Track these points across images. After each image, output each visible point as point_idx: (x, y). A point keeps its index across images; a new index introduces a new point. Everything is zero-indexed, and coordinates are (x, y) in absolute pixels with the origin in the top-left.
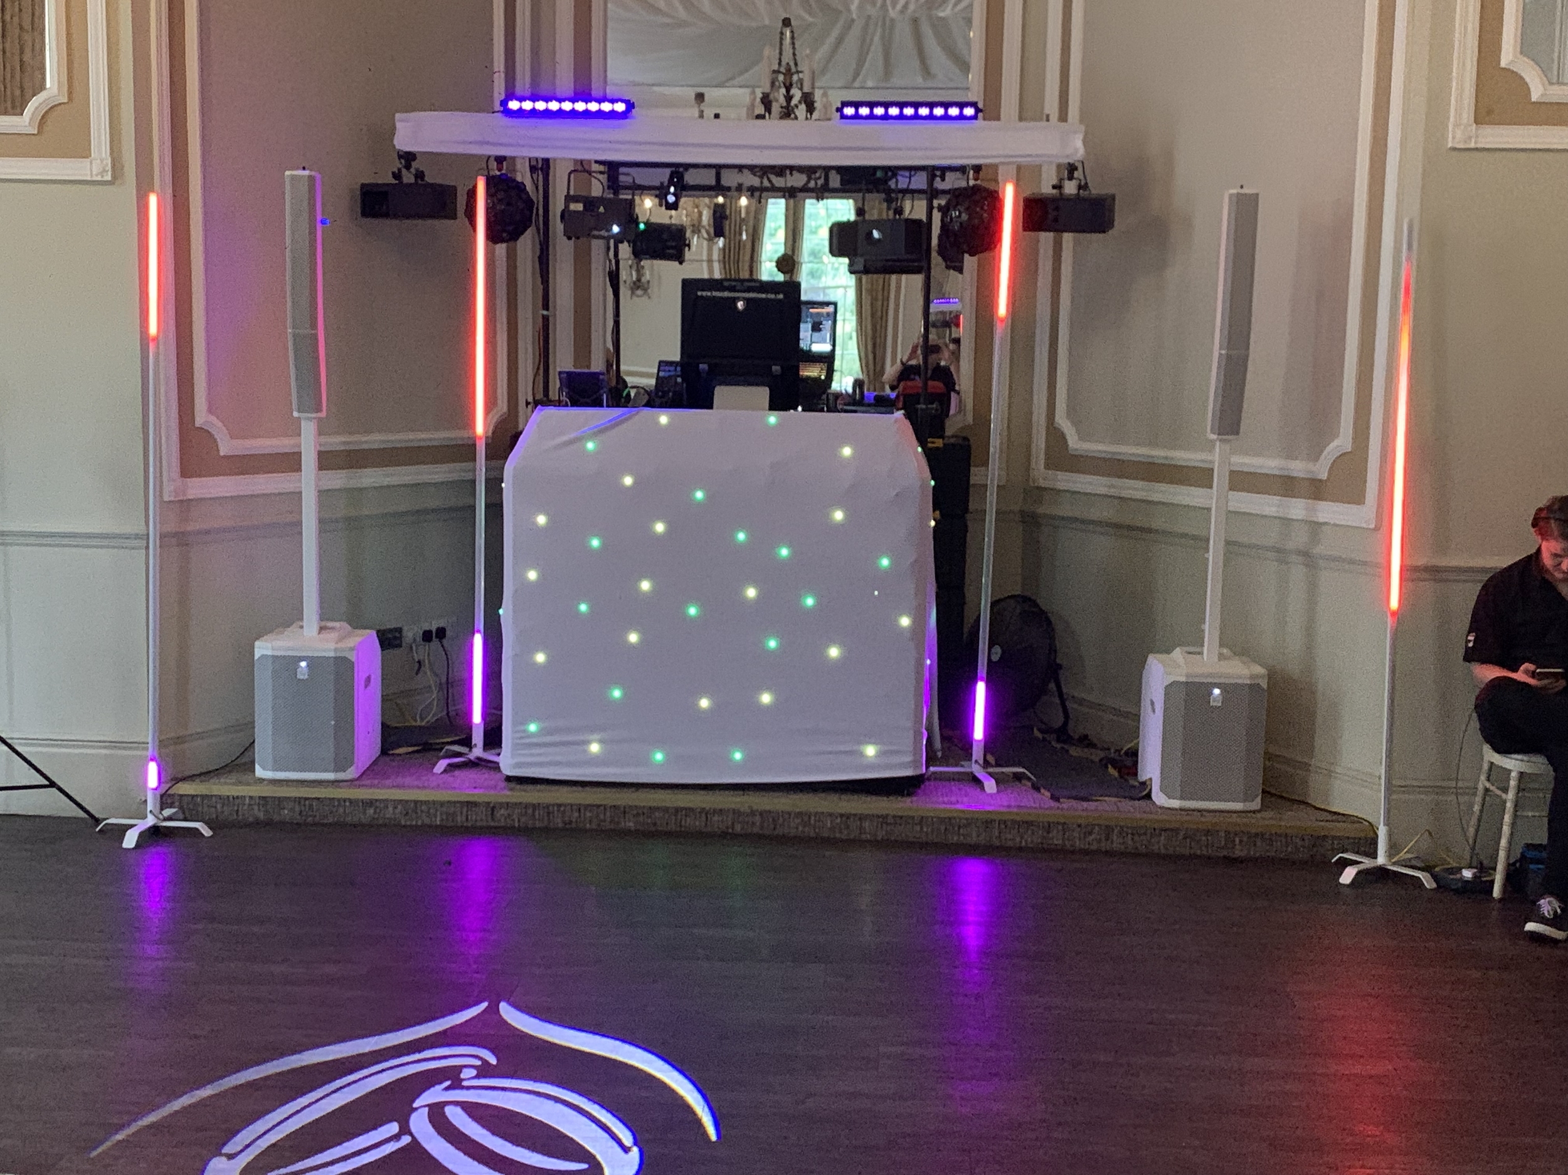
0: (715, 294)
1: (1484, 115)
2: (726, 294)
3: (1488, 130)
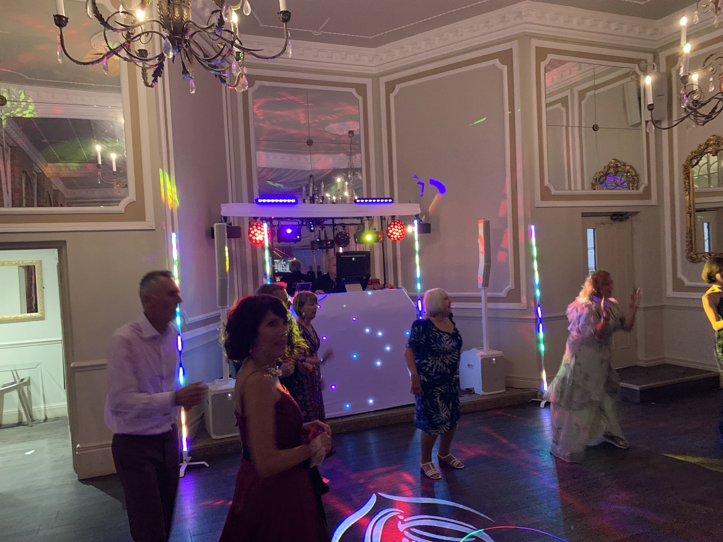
0: (346, 256)
1: (543, 198)
2: (350, 256)
3: (544, 202)
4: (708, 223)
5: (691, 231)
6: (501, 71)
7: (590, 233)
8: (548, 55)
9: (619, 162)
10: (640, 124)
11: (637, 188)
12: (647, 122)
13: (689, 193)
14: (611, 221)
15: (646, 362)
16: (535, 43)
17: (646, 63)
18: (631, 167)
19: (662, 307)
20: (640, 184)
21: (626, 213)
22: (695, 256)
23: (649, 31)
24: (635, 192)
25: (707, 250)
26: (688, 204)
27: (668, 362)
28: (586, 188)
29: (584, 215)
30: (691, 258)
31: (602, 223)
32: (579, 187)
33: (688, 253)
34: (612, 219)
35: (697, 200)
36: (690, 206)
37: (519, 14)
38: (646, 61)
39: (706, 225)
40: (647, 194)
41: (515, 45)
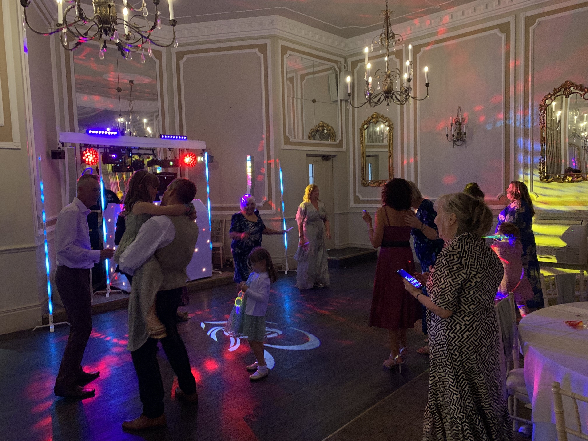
1: (285, 144)
2: (163, 176)
3: (286, 146)
4: (371, 164)
5: (363, 168)
6: (260, 57)
7: (310, 166)
8: (288, 51)
9: (324, 123)
10: (337, 101)
11: (335, 140)
12: (341, 100)
13: (363, 145)
14: (322, 160)
15: (340, 246)
16: (281, 42)
17: (341, 63)
18: (332, 127)
19: (348, 213)
20: (337, 139)
21: (330, 156)
22: (365, 183)
23: (343, 45)
24: (333, 143)
25: (370, 179)
26: (362, 152)
27: (350, 245)
28: (305, 138)
29: (308, 155)
30: (363, 184)
31: (317, 161)
32: (301, 137)
33: (362, 181)
34: (322, 159)
35: (367, 150)
36: (363, 153)
37: (272, 23)
38: (341, 62)
39: (370, 165)
40: (340, 145)
41: (268, 42)
